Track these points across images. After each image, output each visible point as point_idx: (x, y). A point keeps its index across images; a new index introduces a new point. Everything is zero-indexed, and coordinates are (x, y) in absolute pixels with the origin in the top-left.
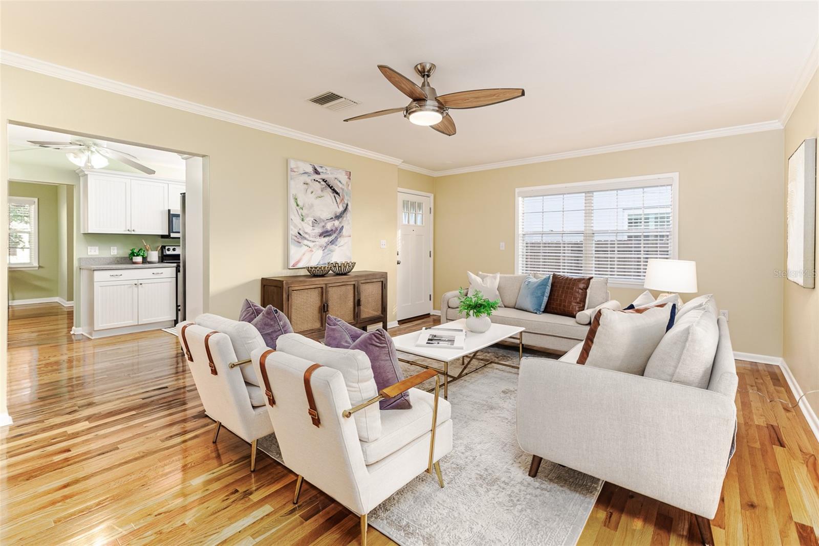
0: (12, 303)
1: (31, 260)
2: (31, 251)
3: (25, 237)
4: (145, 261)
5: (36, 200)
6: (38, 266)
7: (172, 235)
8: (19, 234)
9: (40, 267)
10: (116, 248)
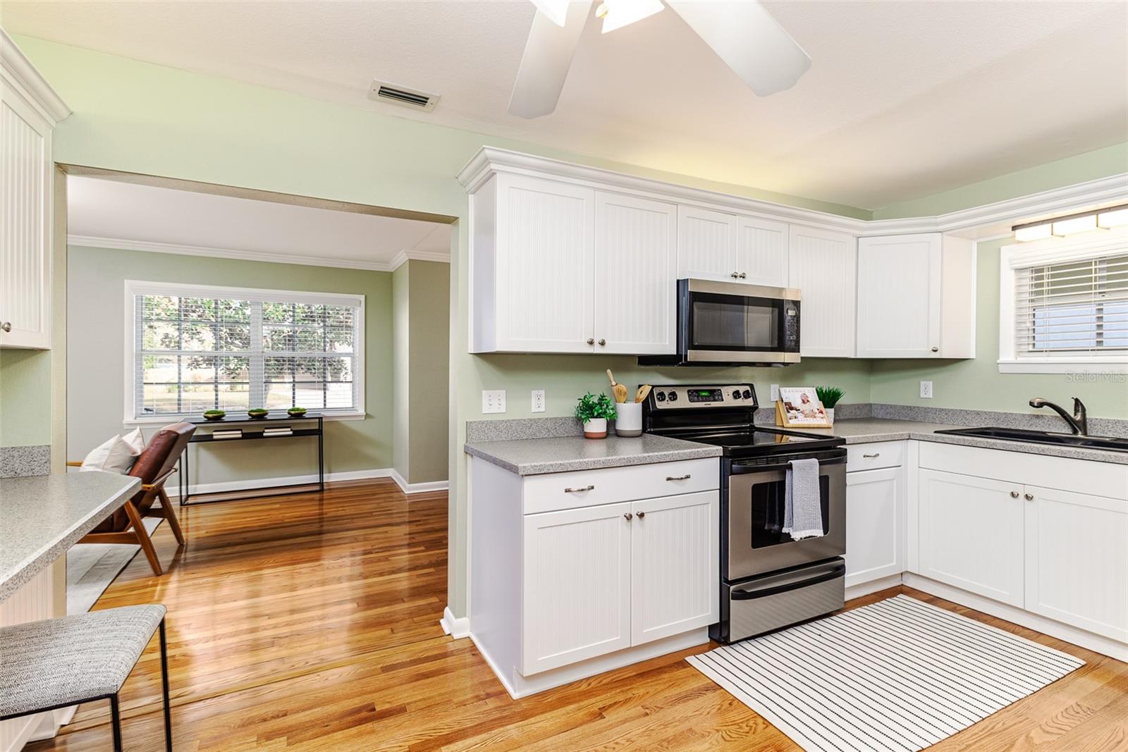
0: (329, 478)
1: (353, 404)
2: (353, 386)
3: (347, 361)
4: (613, 432)
5: (362, 298)
6: (365, 414)
7: (693, 355)
8: (342, 358)
9: (367, 416)
10: (542, 392)
